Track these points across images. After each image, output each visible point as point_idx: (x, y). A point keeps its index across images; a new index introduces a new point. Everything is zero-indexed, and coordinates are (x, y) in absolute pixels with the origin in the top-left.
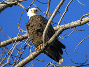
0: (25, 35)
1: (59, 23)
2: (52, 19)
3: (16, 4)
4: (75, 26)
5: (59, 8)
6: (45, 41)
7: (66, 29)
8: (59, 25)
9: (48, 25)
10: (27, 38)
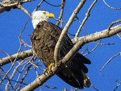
0: (28, 51)
1: (77, 34)
2: (68, 28)
3: (15, 7)
4: (100, 38)
5: (78, 12)
6: (58, 59)
7: (87, 42)
8: (78, 36)
9: (61, 36)
10: (31, 55)
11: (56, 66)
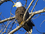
0: (14, 17)
1: (32, 11)
6: (25, 20)
8: (32, 12)
10: (15, 18)
11: (24, 23)
